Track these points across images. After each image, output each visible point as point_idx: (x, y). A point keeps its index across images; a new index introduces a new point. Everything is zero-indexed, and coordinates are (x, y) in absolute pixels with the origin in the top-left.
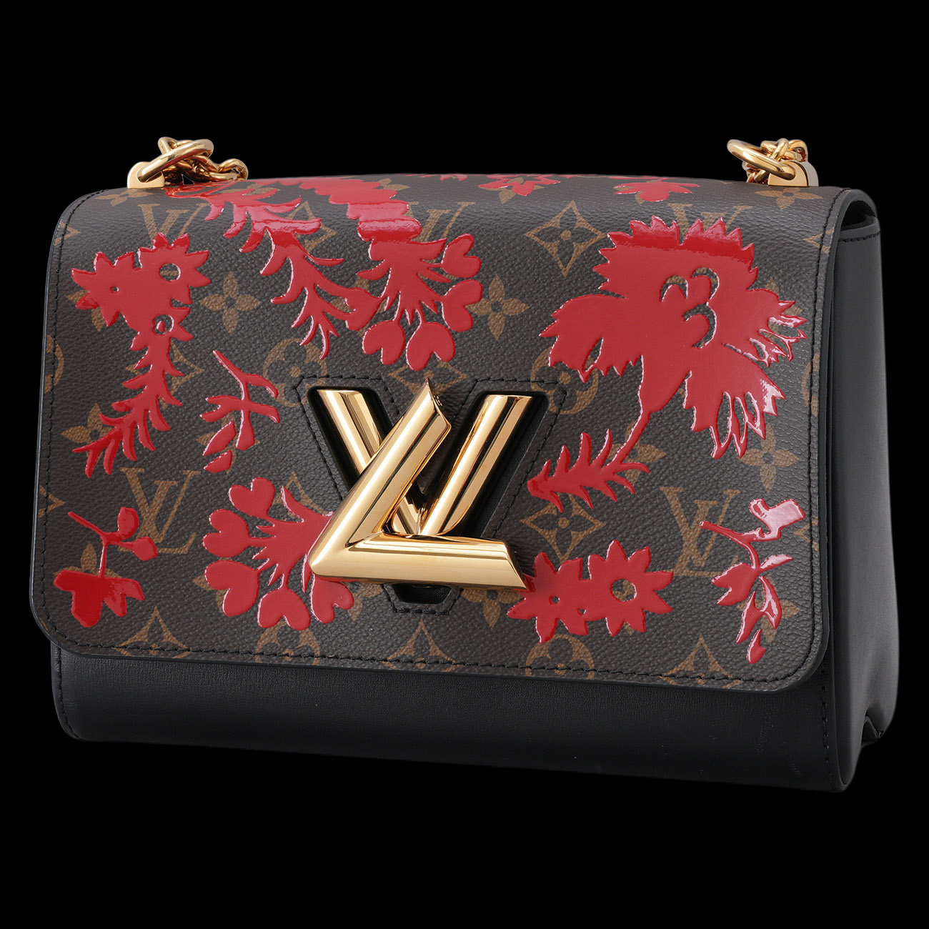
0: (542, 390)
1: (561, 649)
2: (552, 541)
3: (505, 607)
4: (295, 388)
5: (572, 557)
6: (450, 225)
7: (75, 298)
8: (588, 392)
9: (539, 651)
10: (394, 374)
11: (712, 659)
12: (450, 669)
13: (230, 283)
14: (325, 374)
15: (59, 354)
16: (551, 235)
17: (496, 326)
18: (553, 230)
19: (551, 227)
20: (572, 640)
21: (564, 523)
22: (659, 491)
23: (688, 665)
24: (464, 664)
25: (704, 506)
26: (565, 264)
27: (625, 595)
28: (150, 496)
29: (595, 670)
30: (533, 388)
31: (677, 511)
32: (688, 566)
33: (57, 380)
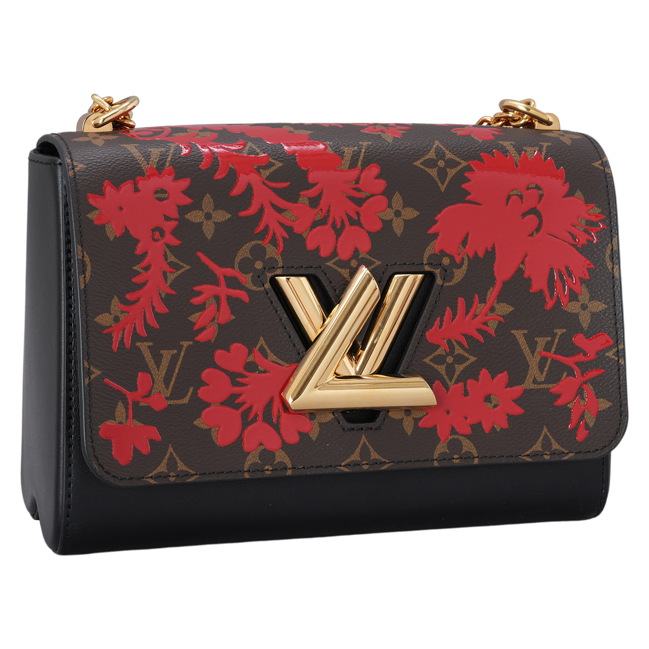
0: (432, 270)
1: (455, 445)
2: (443, 373)
3: (417, 420)
4: (259, 277)
5: (457, 382)
6: (361, 158)
7: (92, 216)
8: (461, 269)
9: (441, 448)
10: (330, 264)
11: (553, 441)
12: (385, 467)
13: (208, 202)
14: (281, 266)
15: (87, 259)
16: (431, 163)
17: (398, 227)
18: (431, 160)
19: (430, 158)
20: (461, 438)
21: (450, 360)
22: (511, 333)
23: (537, 447)
24: (394, 462)
25: (541, 342)
26: (443, 184)
27: (493, 404)
28: (158, 363)
29: (478, 457)
30: (426, 268)
31: (524, 346)
32: (533, 382)
33: (88, 279)
